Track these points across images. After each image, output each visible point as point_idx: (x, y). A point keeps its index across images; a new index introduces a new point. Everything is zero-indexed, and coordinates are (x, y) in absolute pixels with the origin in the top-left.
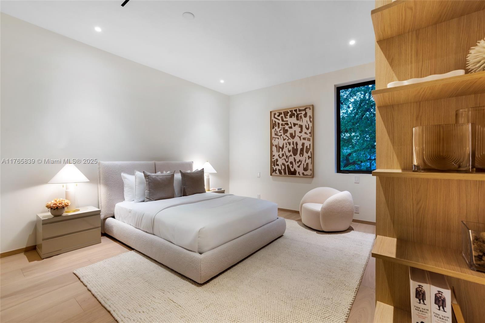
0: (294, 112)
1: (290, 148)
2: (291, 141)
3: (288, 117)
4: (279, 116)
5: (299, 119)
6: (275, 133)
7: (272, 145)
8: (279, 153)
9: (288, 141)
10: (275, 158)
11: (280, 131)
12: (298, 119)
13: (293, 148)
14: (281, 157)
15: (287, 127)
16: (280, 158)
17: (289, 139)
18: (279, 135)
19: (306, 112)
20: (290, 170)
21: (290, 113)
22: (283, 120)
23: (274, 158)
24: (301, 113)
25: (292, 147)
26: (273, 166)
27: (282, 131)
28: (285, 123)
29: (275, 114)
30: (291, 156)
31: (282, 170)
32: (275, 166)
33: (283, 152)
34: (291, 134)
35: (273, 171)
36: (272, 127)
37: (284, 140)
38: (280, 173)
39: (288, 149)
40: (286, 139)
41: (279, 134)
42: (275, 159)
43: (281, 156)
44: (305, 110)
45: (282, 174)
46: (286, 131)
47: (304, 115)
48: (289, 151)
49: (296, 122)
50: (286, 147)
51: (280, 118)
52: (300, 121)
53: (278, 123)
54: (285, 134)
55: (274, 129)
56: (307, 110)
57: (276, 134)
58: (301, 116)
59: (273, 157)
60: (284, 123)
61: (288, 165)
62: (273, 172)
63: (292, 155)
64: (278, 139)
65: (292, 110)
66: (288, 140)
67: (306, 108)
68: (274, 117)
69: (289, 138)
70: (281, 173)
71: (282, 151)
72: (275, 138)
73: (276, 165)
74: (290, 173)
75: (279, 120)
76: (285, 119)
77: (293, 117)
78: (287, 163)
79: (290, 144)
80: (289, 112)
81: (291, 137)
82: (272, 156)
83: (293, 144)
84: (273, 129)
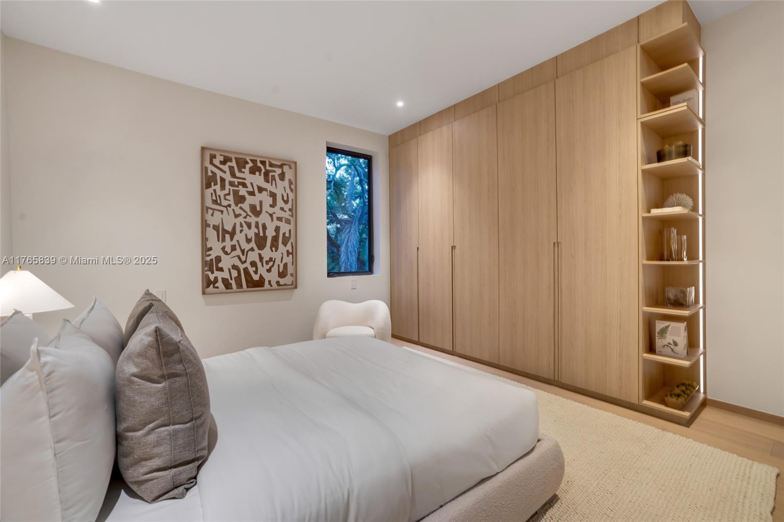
0: (259, 164)
1: (251, 233)
2: (252, 220)
3: (247, 170)
4: (224, 163)
5: (269, 180)
6: (214, 198)
7: (205, 225)
8: (224, 244)
9: (245, 220)
10: (213, 254)
11: (227, 197)
12: (267, 181)
13: (257, 235)
14: (229, 253)
15: (243, 191)
16: (226, 253)
17: (248, 217)
18: (223, 204)
19: (282, 171)
20: (250, 279)
21: (251, 164)
22: (233, 175)
23: (209, 255)
24: (274, 171)
25: (255, 233)
26: (209, 273)
27: (231, 197)
28: (238, 182)
29: (213, 157)
30: (252, 249)
31: (231, 279)
32: (213, 273)
33: (234, 242)
34: (253, 208)
35: (208, 283)
36: (206, 184)
37: (237, 216)
38: (227, 285)
39: (244, 235)
40: (240, 215)
41: (225, 203)
42: (213, 257)
43: (228, 249)
44: (281, 166)
45: (232, 289)
46: (239, 199)
47: (279, 175)
48: (248, 241)
49: (264, 185)
50: (241, 231)
51: (226, 168)
52: (272, 185)
53: (221, 177)
54: (240, 205)
55: (210, 190)
56: (286, 168)
57: (215, 202)
58: (273, 177)
59: (208, 253)
60: (236, 181)
61: (247, 267)
62: (208, 286)
63: (255, 248)
64: (222, 214)
65: (256, 160)
66: (245, 217)
67: (285, 164)
68: (211, 163)
69: (248, 215)
70: (229, 286)
71: (232, 239)
72: (214, 210)
73: (216, 270)
74: (250, 285)
75: (225, 172)
76: (238, 174)
77: (257, 173)
78: (242, 264)
79: (249, 226)
80: (249, 161)
81: (251, 211)
82: (206, 250)
83: (257, 226)
84: (207, 188)
